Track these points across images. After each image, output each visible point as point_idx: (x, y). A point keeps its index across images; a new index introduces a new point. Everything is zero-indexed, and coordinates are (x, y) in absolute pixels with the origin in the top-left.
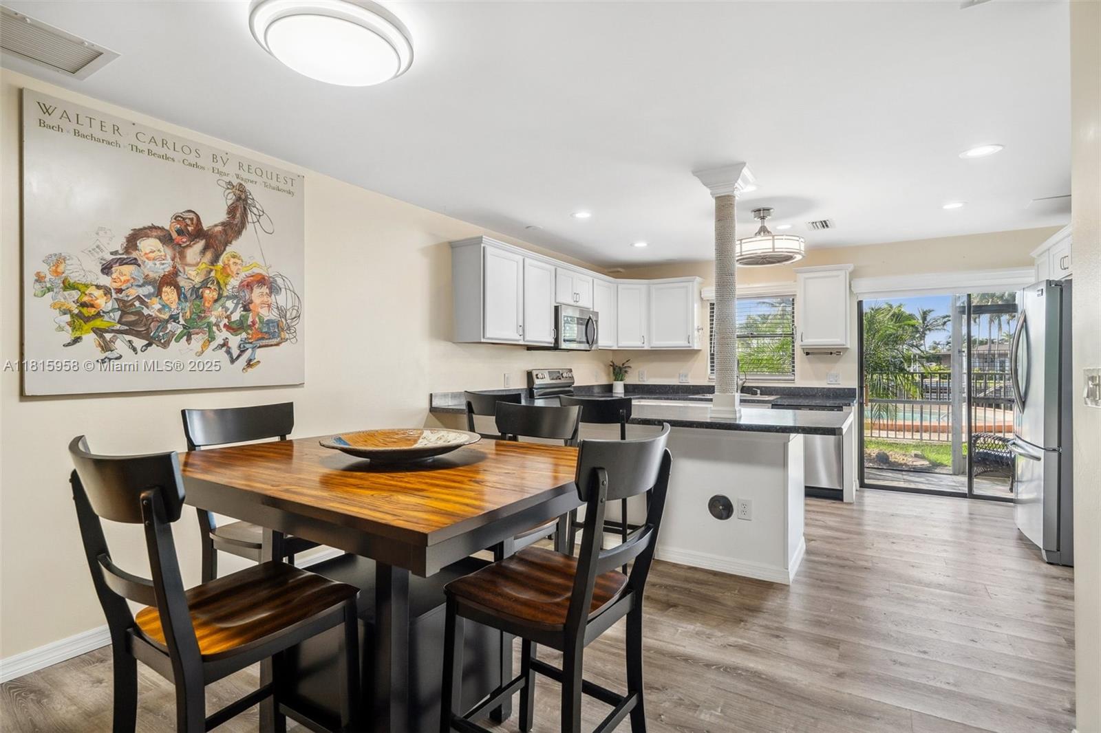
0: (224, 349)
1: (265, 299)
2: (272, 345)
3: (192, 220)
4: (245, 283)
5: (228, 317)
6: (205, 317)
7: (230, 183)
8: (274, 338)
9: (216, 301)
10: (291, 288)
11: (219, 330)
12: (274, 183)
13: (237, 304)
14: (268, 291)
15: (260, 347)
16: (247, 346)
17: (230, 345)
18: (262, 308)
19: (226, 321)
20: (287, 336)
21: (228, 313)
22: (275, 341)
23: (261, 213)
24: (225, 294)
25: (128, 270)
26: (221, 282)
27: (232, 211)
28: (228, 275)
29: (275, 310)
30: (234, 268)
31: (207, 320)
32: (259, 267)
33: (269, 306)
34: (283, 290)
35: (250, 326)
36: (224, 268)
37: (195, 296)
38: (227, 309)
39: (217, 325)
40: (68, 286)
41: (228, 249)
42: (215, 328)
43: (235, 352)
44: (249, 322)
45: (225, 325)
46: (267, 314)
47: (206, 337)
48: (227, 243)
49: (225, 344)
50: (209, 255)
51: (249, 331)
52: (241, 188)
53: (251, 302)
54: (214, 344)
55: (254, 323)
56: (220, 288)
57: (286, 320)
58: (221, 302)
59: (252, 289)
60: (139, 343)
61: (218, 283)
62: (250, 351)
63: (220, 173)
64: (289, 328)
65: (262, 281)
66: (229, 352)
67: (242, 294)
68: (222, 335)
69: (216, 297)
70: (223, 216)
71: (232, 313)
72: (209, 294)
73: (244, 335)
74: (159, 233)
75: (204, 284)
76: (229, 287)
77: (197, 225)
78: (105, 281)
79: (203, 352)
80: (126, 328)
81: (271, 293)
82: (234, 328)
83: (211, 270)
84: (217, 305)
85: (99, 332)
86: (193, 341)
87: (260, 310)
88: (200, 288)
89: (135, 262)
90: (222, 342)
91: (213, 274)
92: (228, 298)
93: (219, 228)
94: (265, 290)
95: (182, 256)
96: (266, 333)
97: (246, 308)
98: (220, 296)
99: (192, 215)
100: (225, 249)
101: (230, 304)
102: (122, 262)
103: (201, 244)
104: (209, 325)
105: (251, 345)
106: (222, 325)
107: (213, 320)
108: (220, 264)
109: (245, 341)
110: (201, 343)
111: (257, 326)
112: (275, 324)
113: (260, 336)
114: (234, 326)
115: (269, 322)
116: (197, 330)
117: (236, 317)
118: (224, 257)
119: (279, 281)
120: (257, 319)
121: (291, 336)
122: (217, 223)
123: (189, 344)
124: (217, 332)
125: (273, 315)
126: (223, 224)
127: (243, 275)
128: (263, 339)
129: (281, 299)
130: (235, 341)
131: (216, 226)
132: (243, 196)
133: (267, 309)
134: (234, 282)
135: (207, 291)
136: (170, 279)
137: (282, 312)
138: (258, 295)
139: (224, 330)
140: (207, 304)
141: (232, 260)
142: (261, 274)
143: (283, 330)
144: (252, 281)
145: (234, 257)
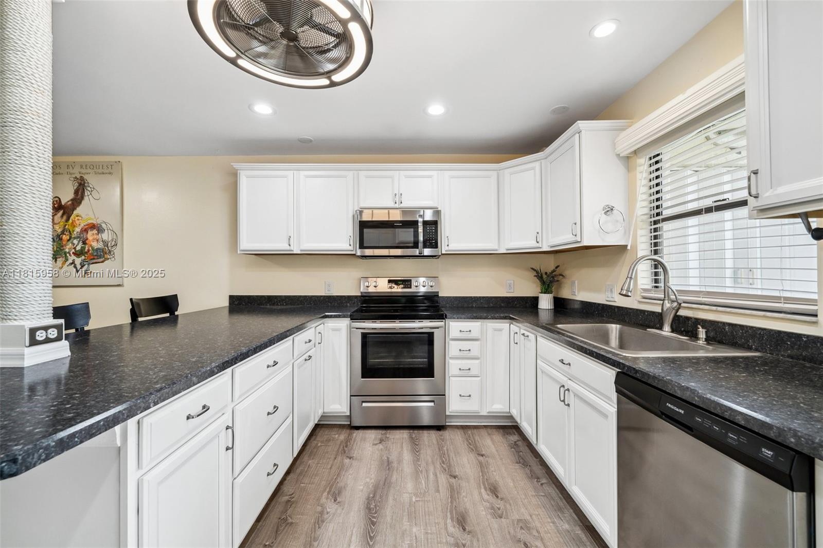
0: (73, 265)
1: (95, 237)
2: (99, 262)
3: (57, 201)
4: (84, 229)
5: (75, 248)
6: (63, 249)
7: (76, 178)
8: (100, 258)
9: (68, 240)
10: (111, 228)
11: (70, 255)
12: (100, 171)
13: (79, 241)
14: (96, 232)
15: (92, 264)
16: (85, 263)
17: (76, 263)
18: (93, 242)
19: (73, 250)
20: (109, 257)
21: (75, 246)
22: (101, 260)
23: (93, 189)
24: (73, 236)
26: (71, 230)
27: (76, 192)
28: (74, 226)
29: (101, 242)
30: (77, 222)
31: (64, 251)
32: (93, 219)
33: (97, 241)
34: (106, 231)
35: (86, 252)
36: (72, 223)
37: (58, 239)
38: (74, 244)
39: (69, 253)
41: (75, 212)
42: (68, 255)
43: (79, 267)
44: (86, 251)
45: (73, 253)
46: (95, 245)
47: (64, 259)
48: (74, 209)
49: (73, 263)
50: (65, 217)
51: (86, 255)
52: (82, 179)
53: (87, 239)
54: (68, 263)
55: (89, 250)
56: (70, 234)
57: (108, 248)
58: (71, 241)
59: (87, 232)
61: (70, 231)
62: (86, 266)
63: (71, 174)
64: (110, 252)
65: (93, 227)
66: (75, 267)
67: (82, 235)
68: (72, 258)
69: (68, 238)
71: (76, 246)
72: (65, 237)
73: (83, 257)
75: (63, 233)
76: (75, 233)
77: (59, 203)
79: (62, 267)
81: (98, 233)
82: (78, 254)
83: (66, 225)
84: (69, 242)
86: (58, 261)
87: (92, 243)
88: (60, 235)
90: (71, 262)
91: (67, 227)
92: (75, 238)
93: (70, 203)
94: (95, 232)
96: (96, 255)
97: (84, 243)
98: (70, 238)
99: (57, 199)
100: (73, 213)
101: (75, 242)
103: (61, 212)
104: (65, 253)
105: (87, 263)
106: (71, 253)
107: (67, 250)
108: (71, 221)
109: (84, 261)
110: (62, 262)
111: (90, 252)
112: (101, 250)
113: (92, 257)
114: (78, 253)
115: (97, 249)
116: (60, 256)
117: (78, 248)
118: (72, 217)
119: (104, 226)
120: (90, 248)
121: (111, 257)
122: (68, 200)
123: (56, 263)
124: (69, 257)
125: (100, 245)
126: (72, 200)
127: (82, 225)
128: (94, 259)
129: (105, 236)
130: (78, 261)
131: (68, 202)
132: (83, 183)
133: (96, 242)
134: (78, 229)
135: (64, 236)
137: (105, 243)
138: (91, 235)
139: (73, 255)
140: (64, 243)
141: (77, 218)
142: (93, 223)
143: (106, 253)
144: (88, 228)
145: (77, 216)
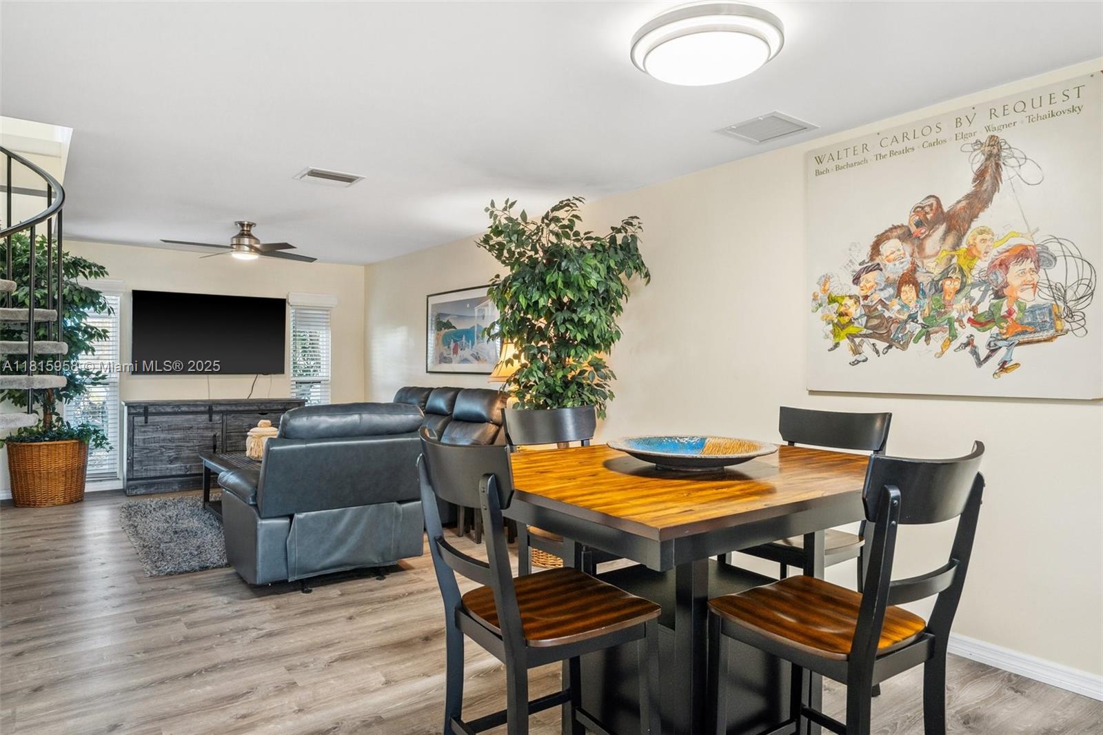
0: (968, 348)
1: (1028, 277)
2: (1039, 341)
3: (931, 205)
4: (997, 262)
5: (974, 309)
6: (946, 313)
7: (977, 142)
8: (1042, 329)
9: (958, 292)
10: (1076, 253)
11: (962, 326)
12: (1044, 109)
13: (985, 292)
14: (1032, 265)
15: (1020, 344)
16: (1000, 344)
17: (975, 343)
18: (1022, 290)
19: (970, 314)
20: (1067, 326)
21: (974, 304)
22: (1045, 335)
23: (1022, 161)
24: (969, 282)
25: (872, 277)
26: (965, 268)
27: (980, 176)
28: (974, 257)
29: (1046, 291)
30: (982, 247)
31: (947, 316)
32: (1023, 236)
33: (1035, 286)
34: (1060, 260)
35: (1004, 317)
36: (969, 250)
37: (933, 290)
38: (971, 300)
39: (960, 321)
40: (832, 300)
41: (976, 225)
42: (956, 325)
43: (983, 353)
44: (1003, 312)
45: (969, 320)
46: (1029, 298)
47: (947, 335)
48: (974, 216)
49: (969, 343)
50: (951, 240)
51: (1004, 325)
52: (994, 141)
53: (1006, 285)
54: (956, 344)
55: (1010, 313)
56: (963, 275)
57: (1065, 302)
58: (963, 293)
59: (1007, 268)
60: (881, 345)
61: (961, 270)
62: (1003, 351)
63: (964, 136)
64: (1071, 314)
65: (1022, 253)
66: (975, 353)
67: (993, 277)
68: (967, 331)
69: (958, 287)
70: (968, 187)
71: (978, 303)
72: (950, 286)
73: (995, 330)
74: (899, 232)
75: (945, 275)
76: (974, 272)
77: (937, 209)
78: (856, 290)
79: (943, 352)
80: (871, 332)
81: (1038, 267)
82: (981, 322)
83: (953, 257)
84: (960, 296)
85: (851, 337)
86: (932, 341)
87: (1019, 294)
88: (939, 281)
89: (878, 267)
90: (965, 340)
91: (954, 261)
92: (973, 285)
93: (963, 203)
94: (1029, 265)
95: (921, 248)
96: (1029, 324)
97: (999, 295)
98: (963, 285)
99: (932, 201)
100: (969, 227)
101: (976, 293)
102: (868, 270)
103: (942, 228)
104: (950, 322)
105: (1005, 342)
106: (965, 320)
107: (955, 314)
108: (964, 246)
109: (996, 338)
110: (941, 343)
111: (1014, 316)
112: (1046, 311)
113: (1020, 329)
114: (982, 320)
115: (1033, 310)
116: (936, 329)
117: (983, 308)
118: (968, 238)
119: (1054, 248)
120: (1015, 308)
121: (1075, 326)
122: (960, 198)
123: (928, 345)
124: (960, 329)
125: (1043, 298)
126: (968, 197)
127: (993, 253)
128: (1024, 332)
129: (1057, 274)
130: (982, 339)
131: (959, 202)
132: (995, 151)
133: (1031, 291)
134: (982, 264)
135: (948, 282)
136: (909, 278)
137: (1059, 293)
138: (1016, 275)
139: (968, 325)
140: (947, 298)
141: (980, 237)
142: (1021, 245)
143: (1059, 318)
144: (1008, 257)
145: (981, 233)
